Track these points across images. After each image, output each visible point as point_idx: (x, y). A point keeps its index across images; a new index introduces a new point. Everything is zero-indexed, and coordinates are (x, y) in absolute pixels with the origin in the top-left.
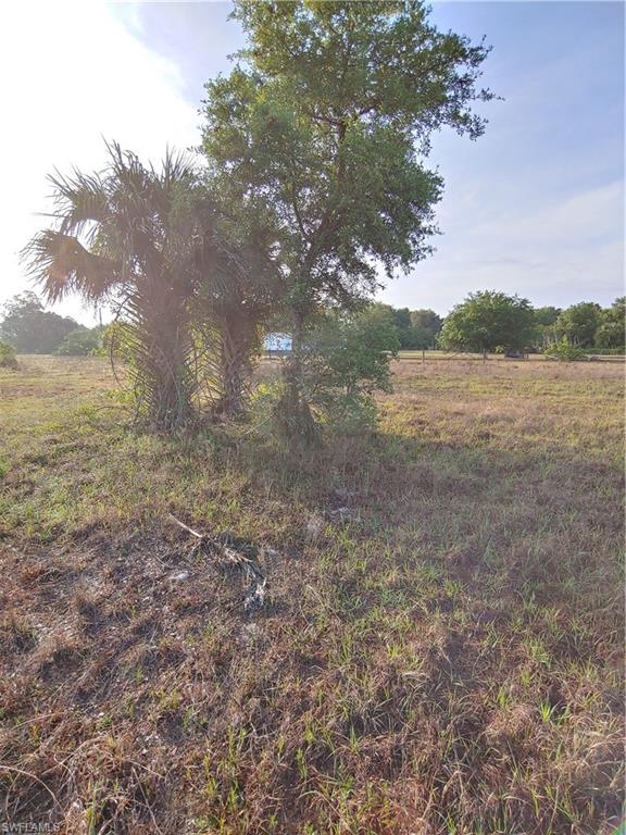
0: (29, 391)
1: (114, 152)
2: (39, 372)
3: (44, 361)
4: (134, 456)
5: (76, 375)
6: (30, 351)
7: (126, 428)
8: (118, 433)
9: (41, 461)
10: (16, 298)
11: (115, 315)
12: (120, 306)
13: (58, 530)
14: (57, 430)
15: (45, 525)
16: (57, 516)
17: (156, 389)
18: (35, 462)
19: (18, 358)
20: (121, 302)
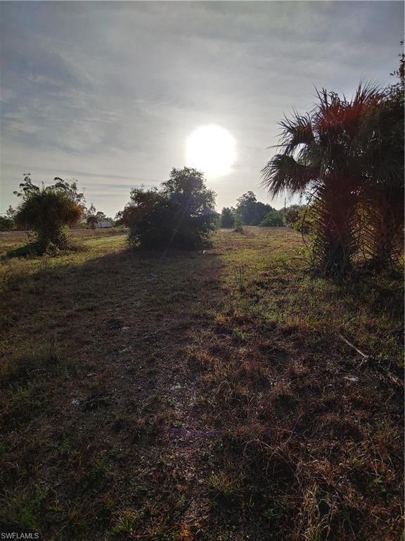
0: (250, 246)
1: (322, 97)
2: (253, 236)
3: (254, 230)
4: (311, 290)
5: (271, 238)
6: (248, 224)
7: (305, 272)
8: (300, 275)
9: (261, 284)
10: (244, 195)
11: (308, 201)
12: (312, 195)
13: (274, 325)
14: (267, 269)
15: (267, 321)
16: (272, 317)
17: (327, 249)
18: (258, 285)
19: (244, 228)
20: (312, 193)
